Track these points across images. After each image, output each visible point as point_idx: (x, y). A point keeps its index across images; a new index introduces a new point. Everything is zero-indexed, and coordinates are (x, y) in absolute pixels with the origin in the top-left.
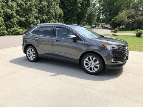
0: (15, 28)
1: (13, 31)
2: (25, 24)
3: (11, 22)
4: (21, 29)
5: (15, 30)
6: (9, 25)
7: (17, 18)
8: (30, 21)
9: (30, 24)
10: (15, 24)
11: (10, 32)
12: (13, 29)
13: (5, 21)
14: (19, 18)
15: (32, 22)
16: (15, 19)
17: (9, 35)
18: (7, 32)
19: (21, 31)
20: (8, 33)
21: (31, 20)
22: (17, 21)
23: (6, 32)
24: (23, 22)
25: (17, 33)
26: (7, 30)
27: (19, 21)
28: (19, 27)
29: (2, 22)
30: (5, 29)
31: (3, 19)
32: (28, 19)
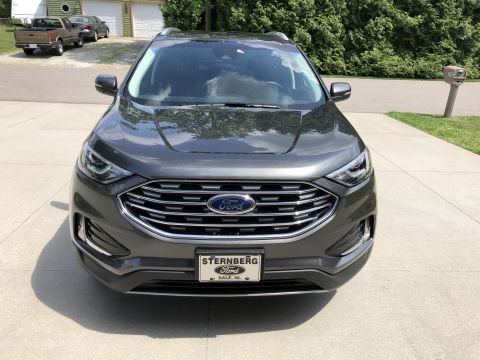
0: (375, 52)
1: (364, 62)
2: (417, 38)
3: (367, 34)
4: (396, 58)
5: (372, 61)
6: (358, 41)
7: (392, 18)
8: (439, 26)
9: (439, 40)
10: (379, 40)
11: (356, 64)
12: (366, 55)
13: (347, 28)
14: (399, 16)
15: (452, 28)
16: (381, 20)
17: (349, 74)
18: (346, 63)
19: (392, 65)
20: (348, 68)
21: (446, 24)
22: (386, 29)
23: (341, 63)
24: (413, 29)
25: (374, 69)
26: (346, 58)
27: (395, 29)
28: (391, 51)
29: (334, 31)
30: (341, 53)
31: (343, 22)
32: (432, 20)
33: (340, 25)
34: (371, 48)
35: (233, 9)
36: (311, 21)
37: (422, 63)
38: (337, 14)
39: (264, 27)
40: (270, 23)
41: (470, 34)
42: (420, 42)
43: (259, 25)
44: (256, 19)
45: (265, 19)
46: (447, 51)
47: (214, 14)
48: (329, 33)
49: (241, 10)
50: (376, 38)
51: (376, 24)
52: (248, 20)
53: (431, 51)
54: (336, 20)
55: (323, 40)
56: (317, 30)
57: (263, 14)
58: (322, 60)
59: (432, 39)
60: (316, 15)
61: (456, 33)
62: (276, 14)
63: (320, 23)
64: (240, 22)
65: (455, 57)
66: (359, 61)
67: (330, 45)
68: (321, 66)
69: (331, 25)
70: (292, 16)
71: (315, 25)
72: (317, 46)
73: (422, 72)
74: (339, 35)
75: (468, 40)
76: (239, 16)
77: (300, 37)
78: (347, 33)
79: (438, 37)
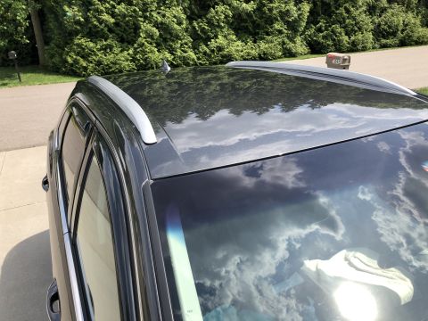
0: (221, 40)
1: (213, 51)
2: (254, 22)
3: (210, 23)
4: (239, 43)
5: (220, 49)
6: (203, 30)
7: (229, 5)
8: (271, 10)
9: (273, 23)
10: (221, 28)
11: (205, 53)
12: (213, 44)
13: (190, 19)
15: (281, 11)
16: (221, 8)
18: (196, 54)
19: (237, 51)
20: (198, 59)
21: (276, 8)
22: (226, 17)
23: (191, 54)
24: (249, 15)
25: (222, 56)
26: (195, 48)
27: (233, 16)
28: (234, 37)
29: (180, 23)
30: (190, 44)
31: (185, 13)
32: (264, 5)
33: (183, 16)
34: (216, 37)
35: (66, 8)
36: (155, 14)
37: (263, 46)
38: (178, 5)
39: (106, 26)
40: (112, 20)
41: (296, 15)
42: (257, 26)
43: (101, 24)
44: (95, 17)
45: (106, 17)
46: (280, 32)
47: (41, 15)
48: (176, 26)
49: (76, 9)
50: (219, 26)
51: (217, 12)
52: (87, 19)
53: (268, 34)
54: (178, 11)
55: (171, 34)
56: (162, 23)
57: (102, 11)
58: (173, 54)
59: (266, 22)
60: (159, 8)
61: (284, 15)
62: (116, 10)
63: (164, 16)
64: (78, 22)
65: (288, 37)
66: (208, 51)
67: (178, 37)
68: (173, 60)
69: (175, 17)
70: (135, 11)
71: (160, 19)
72: (165, 40)
73: (264, 54)
74: (184, 26)
75: (295, 21)
76: (75, 16)
77: (146, 32)
78: (191, 23)
79: (271, 21)
